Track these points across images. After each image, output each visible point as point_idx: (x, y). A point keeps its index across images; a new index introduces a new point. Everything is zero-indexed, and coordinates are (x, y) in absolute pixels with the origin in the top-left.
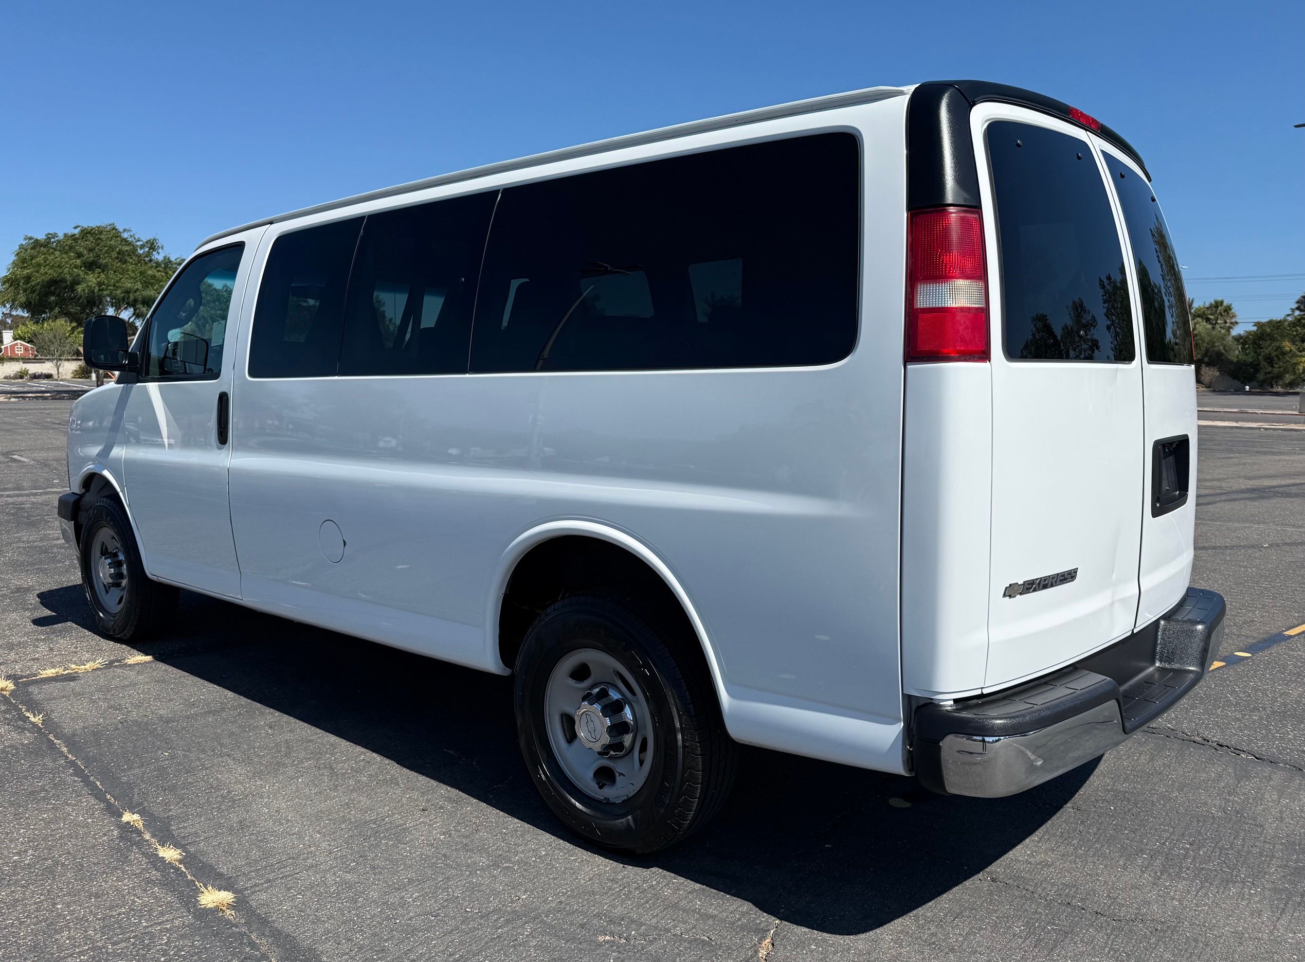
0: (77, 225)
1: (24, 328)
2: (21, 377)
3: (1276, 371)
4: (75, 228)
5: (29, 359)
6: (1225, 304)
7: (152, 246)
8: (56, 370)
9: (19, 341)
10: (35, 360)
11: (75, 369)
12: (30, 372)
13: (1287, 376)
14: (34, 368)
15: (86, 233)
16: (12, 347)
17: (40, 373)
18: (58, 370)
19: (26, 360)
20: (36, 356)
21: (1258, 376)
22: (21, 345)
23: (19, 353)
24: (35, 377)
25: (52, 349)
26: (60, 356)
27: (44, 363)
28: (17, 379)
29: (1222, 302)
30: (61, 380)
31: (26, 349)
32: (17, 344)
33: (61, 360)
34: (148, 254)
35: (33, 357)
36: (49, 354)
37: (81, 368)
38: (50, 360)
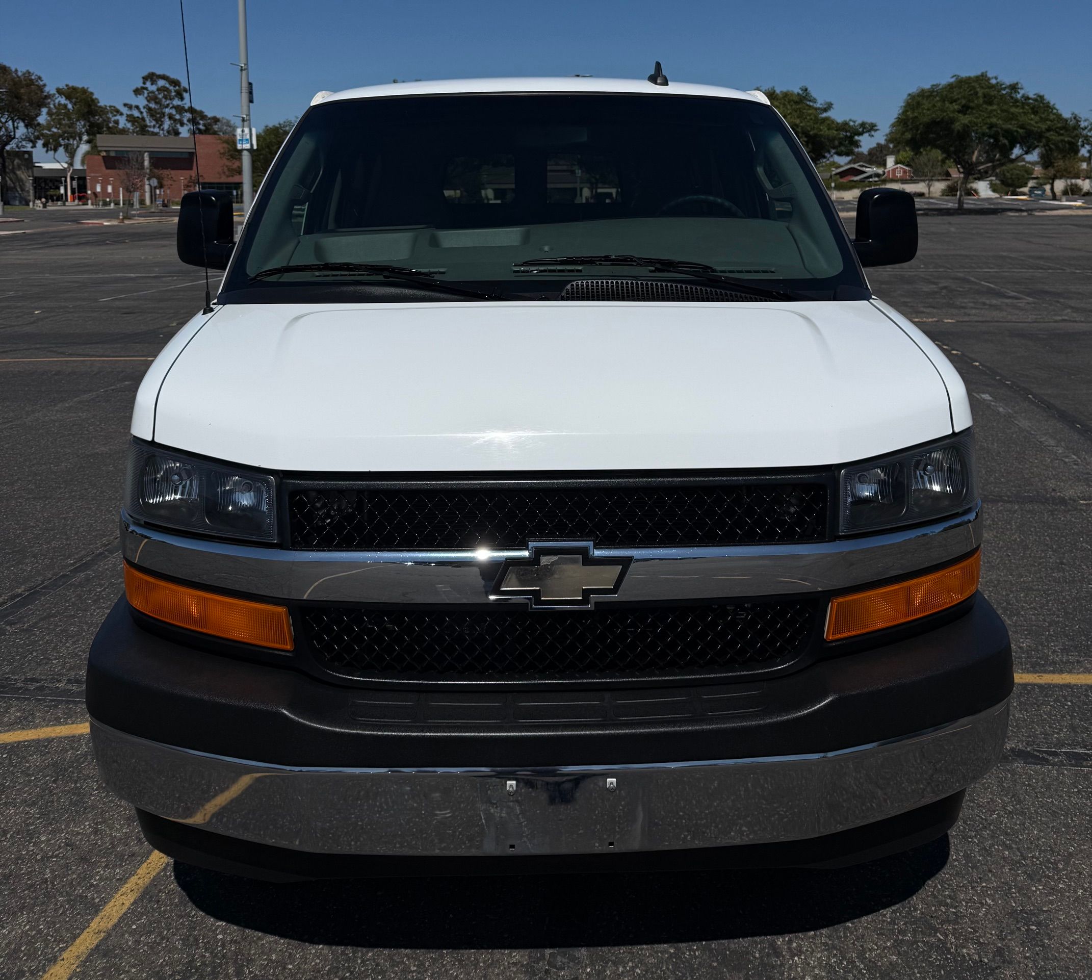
1: (904, 153)
5: (906, 180)
7: (1014, 87)
8: (927, 189)
9: (899, 165)
10: (912, 181)
11: (943, 188)
14: (910, 188)
15: (962, 83)
16: (894, 170)
17: (914, 192)
18: (929, 189)
19: (904, 181)
20: (913, 177)
22: (901, 168)
23: (899, 175)
25: (926, 170)
26: (933, 176)
27: (918, 183)
30: (932, 198)
31: (905, 172)
32: (897, 168)
33: (932, 180)
34: (1010, 95)
35: (910, 178)
36: (923, 176)
37: (949, 187)
38: (923, 181)
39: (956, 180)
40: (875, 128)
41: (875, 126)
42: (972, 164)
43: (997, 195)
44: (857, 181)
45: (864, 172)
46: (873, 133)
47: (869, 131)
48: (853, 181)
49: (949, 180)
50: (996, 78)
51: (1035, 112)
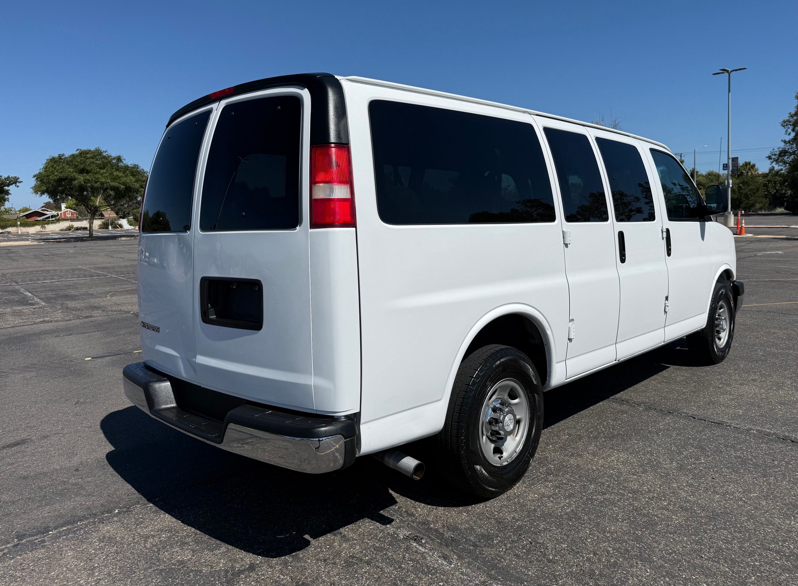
0: (78, 149)
2: (70, 230)
3: (751, 202)
4: (77, 150)
5: (74, 219)
6: (751, 164)
7: (119, 159)
9: (68, 209)
10: (77, 220)
11: (100, 224)
12: (74, 227)
13: (757, 204)
14: (76, 224)
15: (83, 154)
16: (66, 213)
17: (80, 227)
18: (90, 225)
19: (72, 220)
20: (78, 217)
21: (741, 205)
22: (70, 211)
23: (69, 216)
24: (78, 229)
26: (92, 217)
27: (82, 221)
28: (67, 230)
29: (750, 163)
31: (72, 214)
32: (67, 211)
33: (92, 219)
34: (116, 163)
35: (76, 218)
36: (85, 216)
37: (103, 223)
38: (86, 219)
39: (107, 219)
40: (19, 180)
41: (18, 178)
42: (96, 207)
43: (132, 227)
44: (40, 220)
45: (46, 214)
46: (18, 184)
47: (15, 183)
48: (37, 220)
49: (103, 219)
50: (106, 152)
51: (133, 175)
